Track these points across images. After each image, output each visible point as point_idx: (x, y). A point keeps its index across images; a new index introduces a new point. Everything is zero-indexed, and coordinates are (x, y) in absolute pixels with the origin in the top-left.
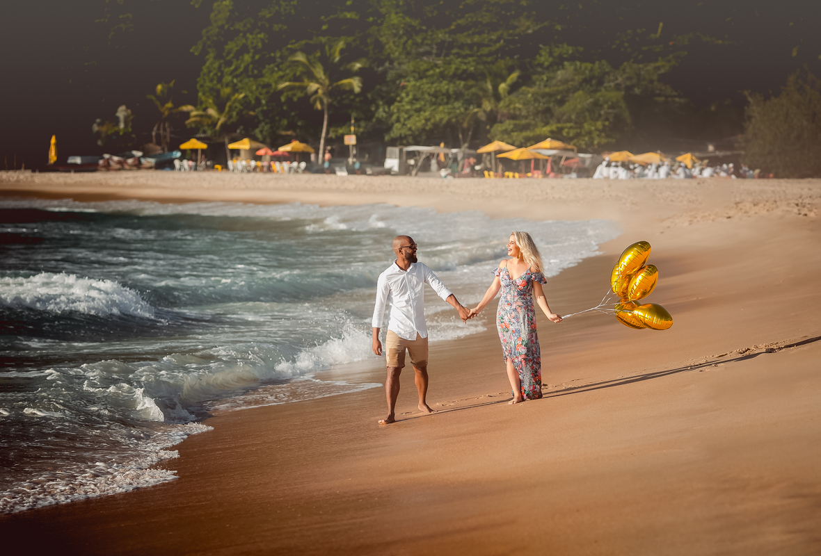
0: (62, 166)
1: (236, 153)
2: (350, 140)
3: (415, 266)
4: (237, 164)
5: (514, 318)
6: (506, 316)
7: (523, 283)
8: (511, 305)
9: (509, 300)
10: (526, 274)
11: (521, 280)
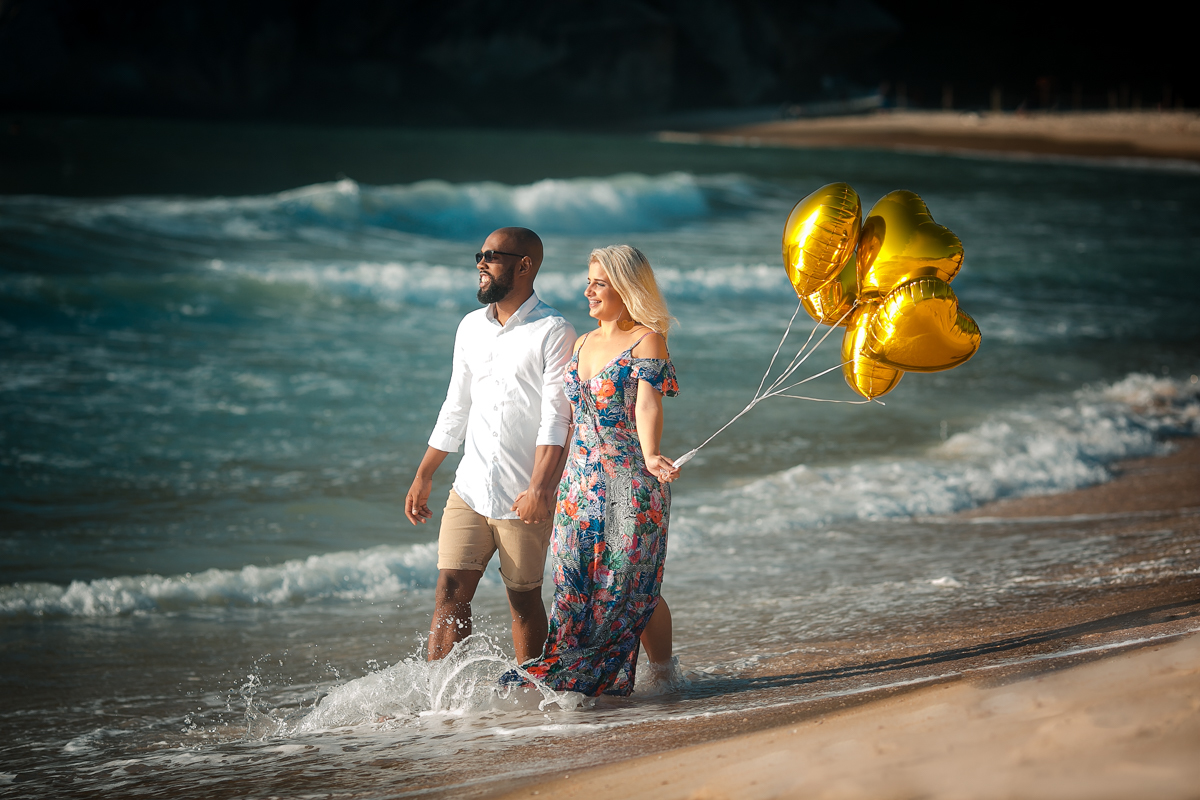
5: (594, 488)
6: (576, 484)
7: (606, 387)
8: (589, 454)
9: (584, 439)
10: (617, 363)
11: (600, 380)
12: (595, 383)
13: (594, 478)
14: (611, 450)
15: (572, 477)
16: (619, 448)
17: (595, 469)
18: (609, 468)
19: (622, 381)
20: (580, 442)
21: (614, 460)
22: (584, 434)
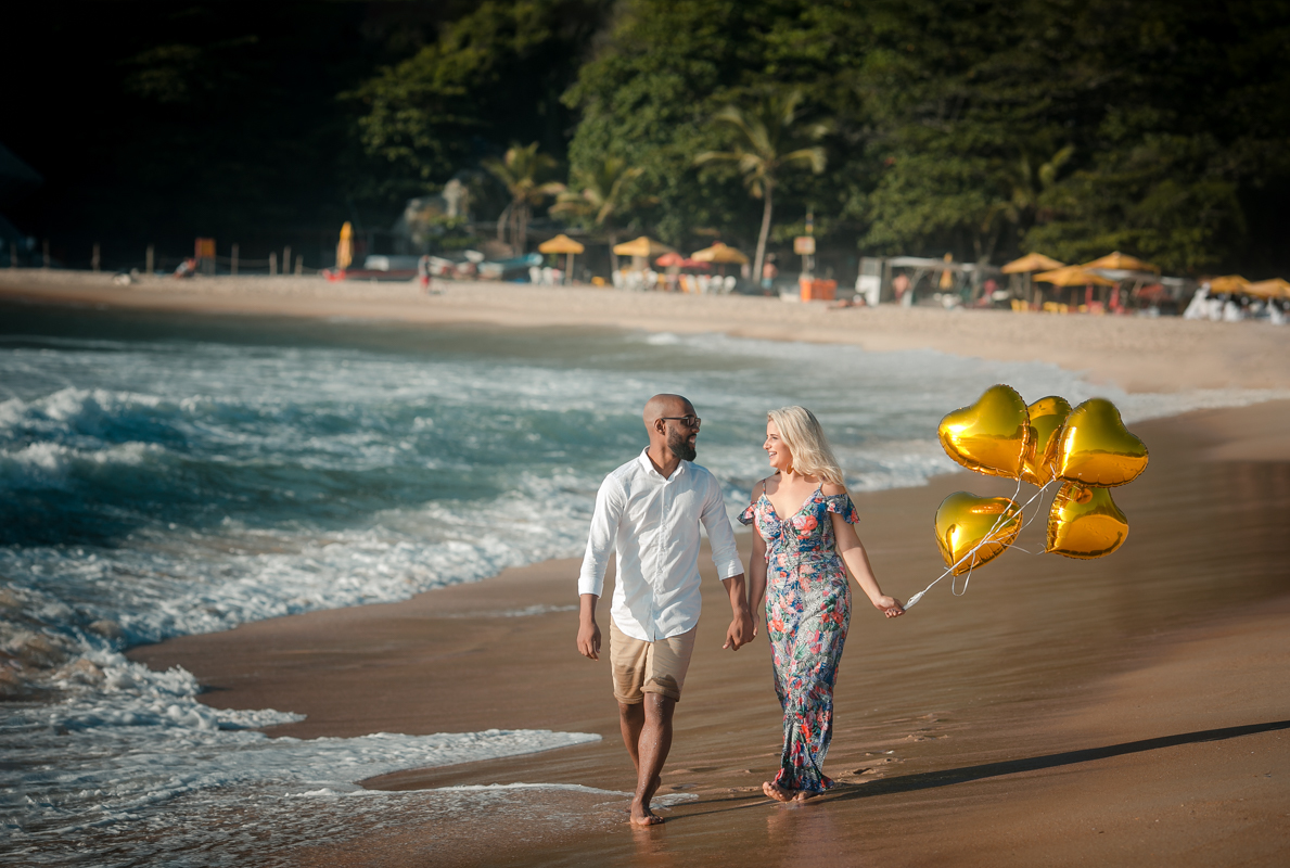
0: (359, 271)
4: (628, 277)
5: (793, 604)
6: (777, 604)
7: (810, 522)
8: (788, 576)
9: (783, 565)
10: (813, 500)
11: (803, 517)
12: (800, 521)
13: (792, 596)
14: (807, 569)
15: (772, 600)
16: (815, 567)
17: (793, 588)
18: (805, 584)
19: (822, 516)
20: (779, 569)
21: (812, 576)
22: (782, 561)
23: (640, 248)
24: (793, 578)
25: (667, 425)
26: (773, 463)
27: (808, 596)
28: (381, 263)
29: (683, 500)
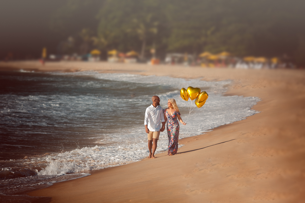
0: (48, 59)
1: (111, 56)
2: (153, 51)
3: (159, 107)
4: (112, 60)
5: (171, 128)
10: (175, 113)
12: (173, 116)
13: (171, 126)
14: (173, 122)
18: (173, 125)
19: (176, 115)
20: (169, 122)
21: (174, 124)
22: (170, 121)
23: (114, 52)
24: (171, 124)
25: (156, 101)
26: (168, 106)
27: (174, 127)
28: (53, 57)
29: (158, 111)
